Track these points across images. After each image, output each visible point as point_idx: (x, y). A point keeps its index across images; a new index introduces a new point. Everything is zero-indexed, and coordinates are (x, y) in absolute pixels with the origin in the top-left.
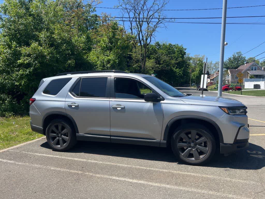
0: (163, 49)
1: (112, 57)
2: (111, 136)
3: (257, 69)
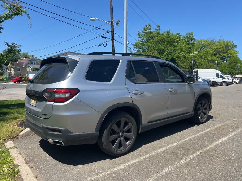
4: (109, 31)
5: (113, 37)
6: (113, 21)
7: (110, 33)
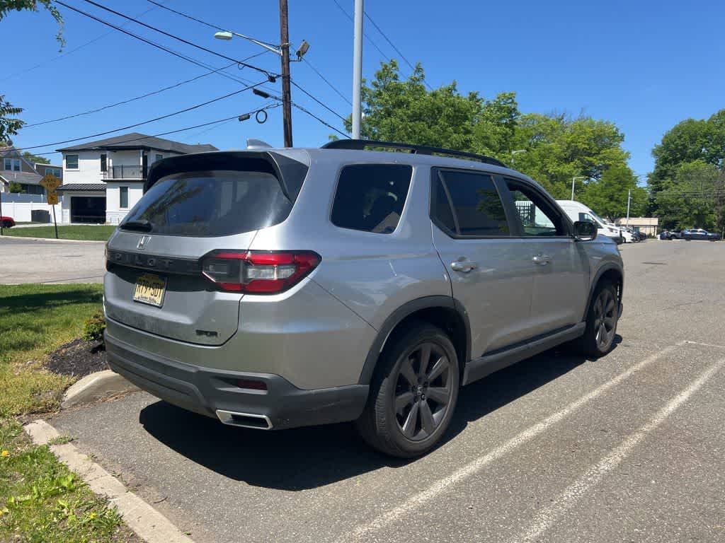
3: (20, 165)
4: (275, 76)
5: (288, 95)
6: (288, 47)
7: (279, 81)
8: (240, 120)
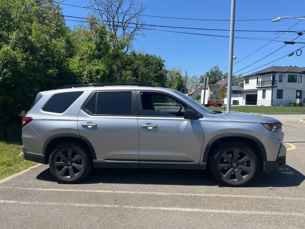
0: (140, 59)
1: (101, 67)
2: (139, 160)
4: (302, 32)
8: (289, 56)
